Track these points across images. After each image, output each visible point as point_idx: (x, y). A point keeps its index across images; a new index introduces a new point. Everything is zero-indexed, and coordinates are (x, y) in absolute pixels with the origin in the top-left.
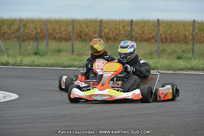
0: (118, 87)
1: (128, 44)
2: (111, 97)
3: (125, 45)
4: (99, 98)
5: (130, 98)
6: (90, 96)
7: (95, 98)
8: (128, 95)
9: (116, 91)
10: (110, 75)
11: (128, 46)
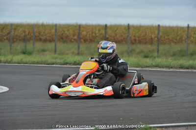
0: (91, 84)
1: (108, 45)
2: (84, 93)
3: (105, 46)
4: (73, 95)
5: (102, 94)
6: (65, 92)
7: (70, 94)
8: (101, 91)
9: (89, 88)
10: (85, 73)
11: (108, 47)
